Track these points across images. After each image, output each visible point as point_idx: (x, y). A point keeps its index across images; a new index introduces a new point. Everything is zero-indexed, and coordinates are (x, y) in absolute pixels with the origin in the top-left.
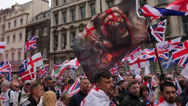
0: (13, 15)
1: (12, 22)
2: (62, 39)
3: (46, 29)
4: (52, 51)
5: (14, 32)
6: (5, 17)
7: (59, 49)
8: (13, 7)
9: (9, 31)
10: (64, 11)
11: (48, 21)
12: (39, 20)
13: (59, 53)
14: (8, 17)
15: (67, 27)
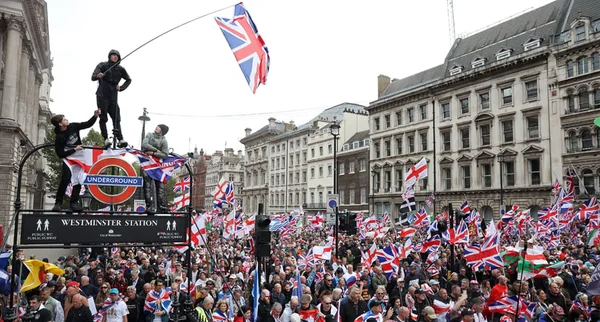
0: (317, 138)
1: (317, 148)
2: (385, 178)
3: (364, 163)
4: (371, 193)
5: (320, 163)
6: (305, 139)
7: (382, 192)
8: (315, 123)
9: (314, 161)
10: (387, 139)
11: (367, 152)
12: (354, 150)
13: (382, 197)
14: (310, 141)
15: (391, 162)
